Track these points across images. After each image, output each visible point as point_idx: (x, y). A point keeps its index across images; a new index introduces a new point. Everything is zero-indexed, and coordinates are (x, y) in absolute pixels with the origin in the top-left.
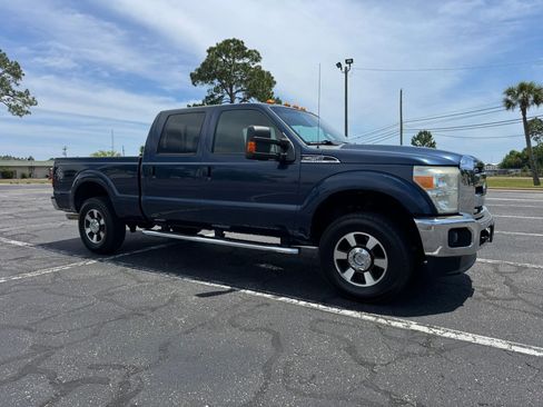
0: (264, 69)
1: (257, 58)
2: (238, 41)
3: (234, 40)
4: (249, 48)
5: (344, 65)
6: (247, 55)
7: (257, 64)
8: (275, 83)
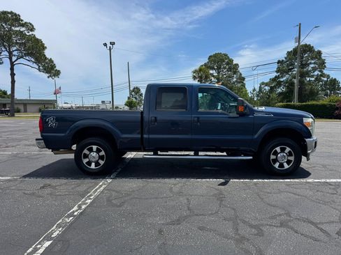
0: (37, 37)
1: (32, 29)
2: (15, 15)
3: (11, 13)
4: (25, 21)
5: (109, 45)
6: (23, 25)
7: (31, 33)
8: (46, 48)
